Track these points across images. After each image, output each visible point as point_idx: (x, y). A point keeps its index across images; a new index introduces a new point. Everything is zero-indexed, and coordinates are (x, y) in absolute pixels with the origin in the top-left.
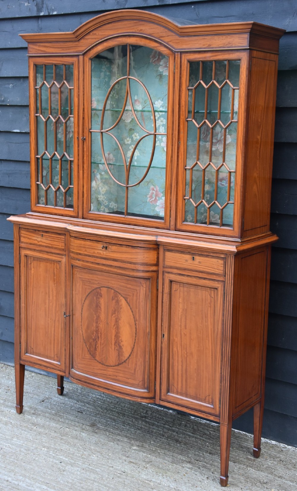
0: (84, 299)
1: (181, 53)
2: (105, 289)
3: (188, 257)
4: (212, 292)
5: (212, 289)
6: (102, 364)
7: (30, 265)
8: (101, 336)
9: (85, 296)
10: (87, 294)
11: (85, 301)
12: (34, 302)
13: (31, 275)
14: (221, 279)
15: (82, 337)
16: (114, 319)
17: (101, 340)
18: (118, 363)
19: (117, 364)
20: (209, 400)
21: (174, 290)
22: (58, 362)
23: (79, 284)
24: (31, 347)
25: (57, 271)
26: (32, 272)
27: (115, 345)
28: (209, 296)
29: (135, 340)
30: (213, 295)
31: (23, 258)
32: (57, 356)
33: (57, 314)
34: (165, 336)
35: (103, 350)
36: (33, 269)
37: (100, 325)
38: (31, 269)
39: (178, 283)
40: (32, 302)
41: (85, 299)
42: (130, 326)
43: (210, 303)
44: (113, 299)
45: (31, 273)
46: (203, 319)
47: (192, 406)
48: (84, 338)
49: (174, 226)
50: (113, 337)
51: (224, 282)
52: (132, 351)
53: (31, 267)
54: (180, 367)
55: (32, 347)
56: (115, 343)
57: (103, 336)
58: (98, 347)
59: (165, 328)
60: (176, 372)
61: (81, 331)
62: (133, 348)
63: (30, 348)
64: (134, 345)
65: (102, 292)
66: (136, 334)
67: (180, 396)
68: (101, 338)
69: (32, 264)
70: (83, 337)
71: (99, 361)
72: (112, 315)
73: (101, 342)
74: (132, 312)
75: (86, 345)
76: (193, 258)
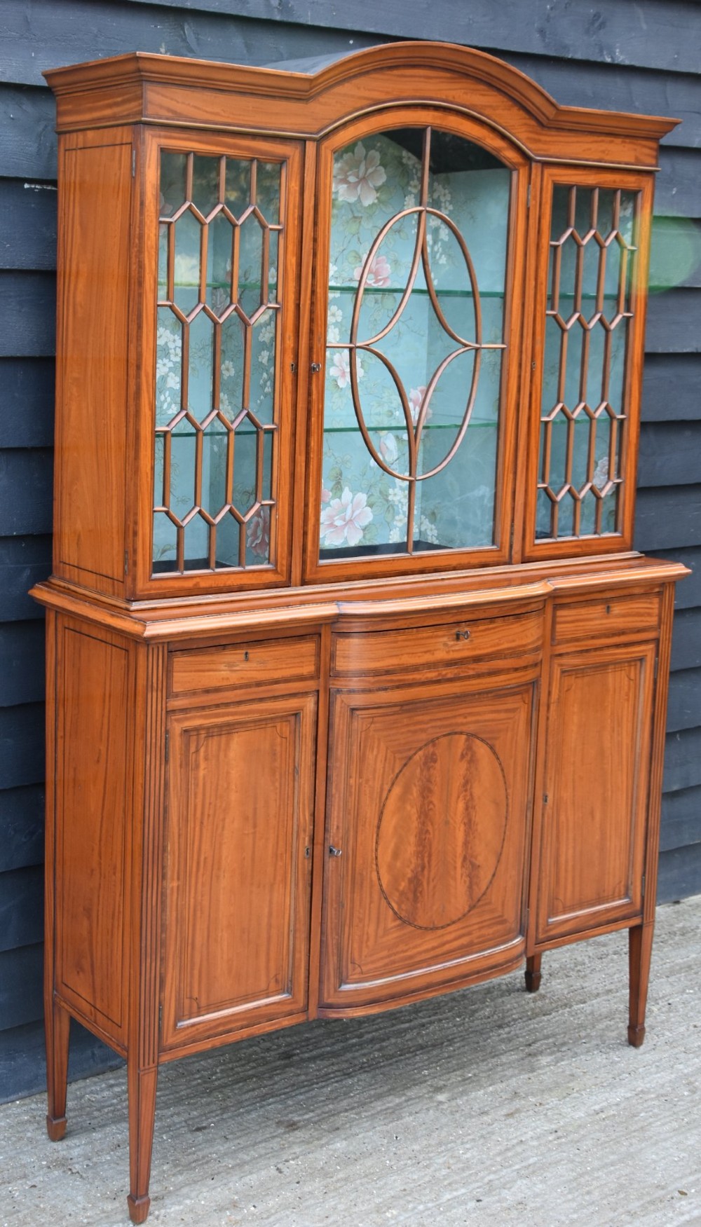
0: (387, 787)
1: (546, 164)
2: (444, 741)
3: (599, 610)
4: (633, 668)
5: (633, 663)
6: (431, 929)
7: (194, 755)
8: (429, 862)
9: (392, 776)
10: (397, 771)
11: (390, 791)
12: (205, 858)
13: (197, 785)
14: (652, 635)
15: (377, 888)
16: (461, 805)
17: (429, 871)
18: (470, 906)
19: (467, 909)
20: (620, 891)
21: (565, 689)
22: (279, 994)
23: (375, 753)
24: (191, 998)
25: (281, 744)
26: (202, 773)
27: (463, 866)
28: (626, 679)
29: (505, 833)
30: (632, 676)
31: (177, 742)
32: (277, 981)
33: (280, 863)
34: (548, 799)
35: (434, 895)
36: (203, 765)
37: (428, 836)
38: (197, 766)
39: (574, 673)
40: (198, 863)
41: (393, 784)
42: (497, 804)
43: (627, 695)
44: (463, 756)
45: (196, 778)
46: (613, 731)
47: (592, 923)
48: (384, 886)
49: (520, 553)
50: (459, 850)
51: (657, 641)
52: (498, 861)
53: (197, 761)
54: (570, 852)
55: (195, 995)
56: (465, 859)
57: (434, 858)
58: (421, 892)
59: (550, 779)
60: (563, 867)
61: (375, 874)
62: (501, 854)
63: (187, 1002)
64: (502, 847)
65: (437, 752)
66: (506, 818)
67: (569, 913)
68: (430, 866)
69: (202, 750)
70: (381, 886)
71: (425, 926)
72: (459, 797)
73: (428, 878)
74: (502, 770)
75: (389, 904)
76: (608, 607)
